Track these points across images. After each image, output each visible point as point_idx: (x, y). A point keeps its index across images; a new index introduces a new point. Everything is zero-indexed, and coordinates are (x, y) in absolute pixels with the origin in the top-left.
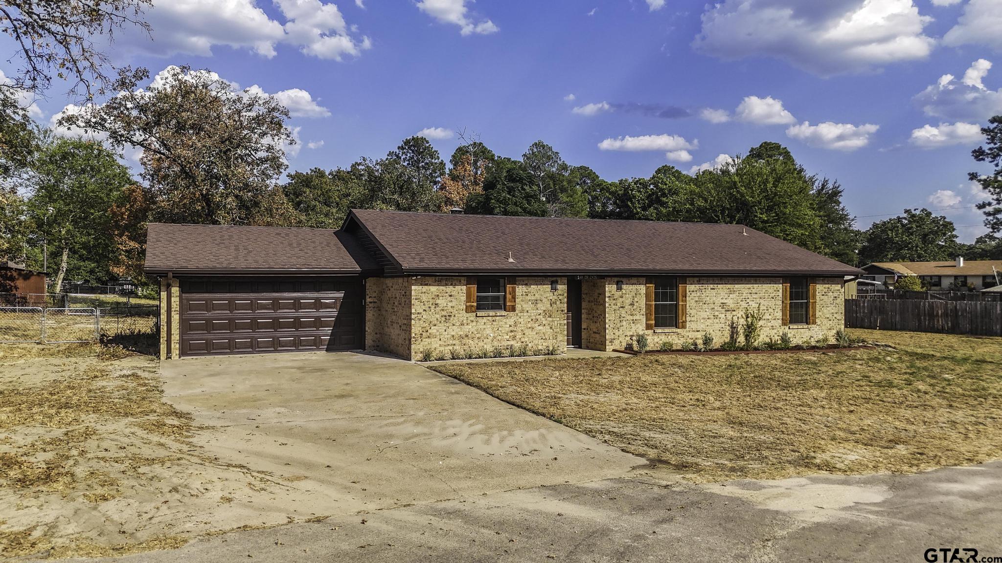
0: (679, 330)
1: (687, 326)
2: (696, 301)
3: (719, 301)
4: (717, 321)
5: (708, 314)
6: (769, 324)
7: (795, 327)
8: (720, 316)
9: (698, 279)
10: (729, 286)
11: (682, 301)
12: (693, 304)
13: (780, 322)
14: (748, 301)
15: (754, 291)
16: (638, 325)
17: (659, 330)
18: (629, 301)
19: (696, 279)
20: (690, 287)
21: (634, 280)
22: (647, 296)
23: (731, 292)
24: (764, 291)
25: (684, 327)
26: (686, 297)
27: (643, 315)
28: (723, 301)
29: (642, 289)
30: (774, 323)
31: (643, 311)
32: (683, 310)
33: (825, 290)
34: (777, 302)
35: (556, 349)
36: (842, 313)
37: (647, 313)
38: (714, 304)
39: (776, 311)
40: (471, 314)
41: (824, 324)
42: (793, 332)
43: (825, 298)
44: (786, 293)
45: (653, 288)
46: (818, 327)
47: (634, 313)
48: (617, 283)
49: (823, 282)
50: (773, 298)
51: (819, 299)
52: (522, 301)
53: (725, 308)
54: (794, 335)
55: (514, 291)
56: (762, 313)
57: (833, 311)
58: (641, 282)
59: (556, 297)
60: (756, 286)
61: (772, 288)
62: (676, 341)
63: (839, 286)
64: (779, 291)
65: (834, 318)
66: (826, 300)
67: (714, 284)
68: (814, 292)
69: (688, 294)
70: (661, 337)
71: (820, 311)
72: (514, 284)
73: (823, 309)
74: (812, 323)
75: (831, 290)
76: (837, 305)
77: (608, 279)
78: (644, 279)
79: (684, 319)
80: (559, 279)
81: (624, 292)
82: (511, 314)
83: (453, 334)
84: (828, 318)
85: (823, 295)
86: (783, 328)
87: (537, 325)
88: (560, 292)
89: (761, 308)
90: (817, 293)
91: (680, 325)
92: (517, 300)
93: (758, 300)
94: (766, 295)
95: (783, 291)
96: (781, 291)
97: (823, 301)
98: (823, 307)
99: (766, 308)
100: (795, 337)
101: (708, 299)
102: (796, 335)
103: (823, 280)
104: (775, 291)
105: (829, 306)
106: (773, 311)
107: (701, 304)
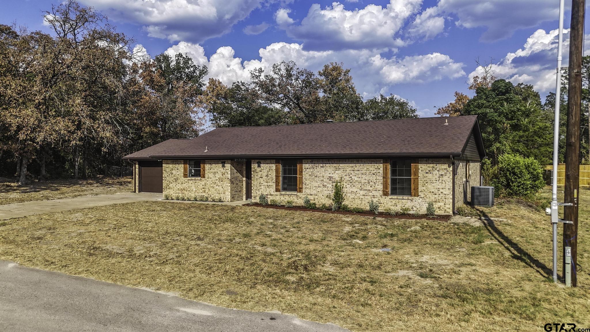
0: (299, 194)
1: (303, 191)
2: (310, 175)
3: (327, 175)
4: (326, 189)
5: (319, 183)
6: (370, 194)
7: (395, 197)
8: (328, 185)
9: (311, 160)
10: (335, 165)
11: (300, 175)
12: (308, 176)
13: (381, 193)
14: (351, 176)
15: (356, 169)
16: (271, 189)
17: (283, 193)
18: (265, 174)
19: (309, 160)
20: (305, 166)
21: (269, 161)
22: (277, 171)
23: (337, 169)
24: (365, 168)
25: (300, 191)
26: (302, 172)
27: (274, 182)
28: (330, 175)
29: (274, 166)
30: (374, 193)
31: (274, 180)
32: (300, 180)
33: (429, 169)
34: (378, 178)
35: (225, 199)
36: (449, 189)
37: (276, 182)
38: (323, 177)
39: (377, 184)
40: (185, 178)
41: (428, 197)
42: (394, 202)
43: (429, 176)
44: (386, 171)
45: (280, 166)
46: (421, 199)
47: (269, 181)
48: (258, 163)
49: (427, 163)
50: (374, 174)
51: (422, 176)
52: (208, 172)
53: (332, 180)
54: (395, 204)
55: (204, 167)
56: (363, 185)
57: (438, 187)
58: (273, 162)
59: (225, 171)
60: (358, 165)
61: (373, 167)
62: (296, 200)
63: (446, 166)
64: (379, 169)
65: (440, 192)
66: (430, 177)
67: (323, 164)
68: (416, 170)
69: (304, 170)
70: (285, 197)
71: (423, 186)
72: (204, 163)
73: (426, 184)
74: (415, 196)
75: (436, 169)
76: (443, 182)
77: (253, 161)
78: (275, 160)
79: (301, 187)
80: (226, 161)
81: (262, 168)
82: (203, 179)
83: (178, 187)
84: (433, 192)
85: (427, 173)
86: (384, 197)
87: (215, 185)
88: (227, 168)
89: (363, 181)
90: (420, 171)
91: (298, 190)
92: (206, 172)
93: (360, 176)
94: (368, 172)
95: (383, 169)
96: (382, 169)
97: (427, 178)
98: (427, 183)
99: (367, 182)
100: (397, 206)
101: (318, 174)
102: (398, 204)
103: (426, 160)
104: (376, 169)
105: (434, 182)
106: (374, 184)
107: (313, 177)
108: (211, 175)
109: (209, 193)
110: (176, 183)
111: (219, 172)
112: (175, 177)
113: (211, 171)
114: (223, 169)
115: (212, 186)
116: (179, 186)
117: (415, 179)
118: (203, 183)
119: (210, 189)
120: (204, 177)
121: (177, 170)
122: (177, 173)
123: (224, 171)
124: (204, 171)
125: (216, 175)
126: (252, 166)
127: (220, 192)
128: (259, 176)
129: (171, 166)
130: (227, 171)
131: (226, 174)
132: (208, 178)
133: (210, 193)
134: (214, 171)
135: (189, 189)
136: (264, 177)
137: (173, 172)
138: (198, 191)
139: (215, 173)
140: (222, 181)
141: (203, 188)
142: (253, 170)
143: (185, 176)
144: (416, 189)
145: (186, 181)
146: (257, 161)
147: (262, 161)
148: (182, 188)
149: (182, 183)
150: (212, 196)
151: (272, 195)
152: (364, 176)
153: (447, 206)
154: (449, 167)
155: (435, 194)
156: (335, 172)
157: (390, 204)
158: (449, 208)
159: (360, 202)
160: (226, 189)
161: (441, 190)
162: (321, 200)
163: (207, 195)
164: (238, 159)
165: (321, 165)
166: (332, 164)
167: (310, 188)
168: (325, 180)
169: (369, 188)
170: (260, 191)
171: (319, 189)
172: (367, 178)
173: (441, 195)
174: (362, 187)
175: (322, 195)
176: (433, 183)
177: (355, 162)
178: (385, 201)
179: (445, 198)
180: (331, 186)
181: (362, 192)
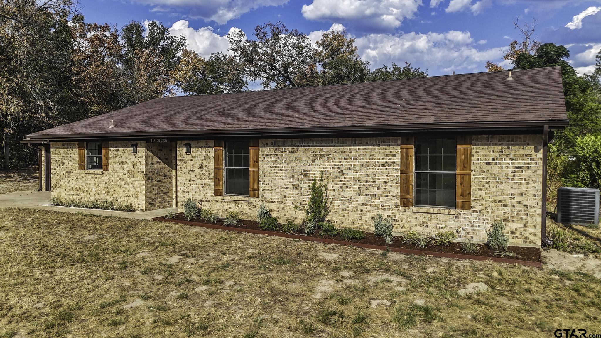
0: (252, 199)
1: (260, 195)
2: (271, 167)
3: (300, 167)
4: (298, 191)
5: (285, 182)
6: (377, 202)
7: (424, 209)
8: (301, 185)
9: (272, 141)
10: (313, 149)
11: (254, 166)
12: (267, 170)
13: (397, 200)
14: (342, 168)
15: (351, 155)
16: (207, 190)
17: (226, 198)
18: (197, 165)
19: (270, 141)
20: (263, 150)
21: (203, 143)
22: (217, 159)
23: (317, 156)
24: (368, 155)
25: (255, 196)
26: (258, 162)
27: (212, 179)
28: (305, 168)
29: (211, 152)
30: (384, 201)
31: (212, 176)
32: (254, 176)
33: (493, 155)
34: (391, 172)
35: (137, 206)
36: (535, 196)
37: (216, 178)
38: (293, 170)
39: (389, 184)
40: (81, 172)
41: (490, 211)
42: (421, 218)
43: (494, 169)
44: (407, 158)
45: (223, 152)
46: (475, 215)
47: (203, 177)
48: (186, 145)
49: (489, 142)
50: (384, 166)
51: (478, 169)
52: (113, 162)
53: (308, 177)
54: (424, 222)
55: (107, 153)
56: (364, 185)
57: (512, 191)
58: (210, 145)
59: (137, 159)
60: (354, 149)
61: (382, 151)
62: (247, 211)
63: (529, 149)
64: (394, 156)
65: (514, 202)
66: (495, 172)
67: (294, 146)
68: (466, 157)
69: (261, 158)
70: (230, 205)
71: (480, 190)
72: (107, 147)
73: (487, 186)
74: (463, 208)
75: (507, 156)
76: (523, 182)
77: (179, 142)
78: (213, 141)
79: (256, 187)
80: (138, 142)
81: (193, 155)
82: (106, 173)
83: (72, 186)
84: (499, 201)
85: (488, 163)
86: (402, 209)
87: (123, 183)
88: (140, 155)
89: (363, 179)
90: (474, 159)
91: (252, 193)
92: (110, 161)
93: (358, 169)
94: (372, 162)
95: (402, 156)
96: (399, 156)
97: (488, 173)
98: (488, 183)
99: (371, 180)
100: (427, 226)
101: (285, 164)
102: (429, 222)
103: (488, 139)
104: (387, 156)
105: (503, 181)
106: (383, 184)
107: (277, 170)
108: (117, 167)
109: (114, 196)
110: (69, 179)
111: (129, 162)
112: (67, 170)
113: (117, 159)
114: (133, 156)
115: (118, 183)
116: (74, 184)
117: (463, 176)
118: (106, 179)
119: (115, 189)
120: (107, 170)
121: (70, 159)
122: (71, 163)
123: (135, 160)
124: (107, 159)
125: (125, 166)
126: (178, 152)
127: (131, 195)
128: (188, 168)
129: (61, 151)
130: (140, 159)
131: (138, 164)
132: (113, 171)
133: (116, 195)
134: (121, 160)
135: (87, 189)
136: (197, 171)
137: (64, 161)
138: (99, 192)
139: (122, 163)
140: (133, 177)
141: (107, 188)
142: (179, 157)
143: (81, 167)
144: (467, 194)
145: (83, 175)
146: (186, 142)
147: (192, 143)
148: (77, 186)
149: (77, 179)
150: (119, 201)
151: (209, 201)
152: (365, 170)
153: (531, 230)
154: (536, 150)
155: (505, 206)
156: (313, 162)
157: (414, 221)
158: (535, 235)
159: (357, 217)
160: (139, 189)
161: (518, 198)
162: (290, 212)
163: (112, 199)
164: (156, 139)
165: (290, 149)
166: (309, 146)
167: (272, 190)
168: (296, 176)
169: (373, 190)
170: (191, 194)
171: (287, 192)
172: (371, 173)
173: (518, 208)
174: (362, 189)
175: (290, 202)
176: (501, 183)
177: (349, 143)
178: (405, 217)
179: (527, 215)
180: (307, 188)
181: (361, 199)
